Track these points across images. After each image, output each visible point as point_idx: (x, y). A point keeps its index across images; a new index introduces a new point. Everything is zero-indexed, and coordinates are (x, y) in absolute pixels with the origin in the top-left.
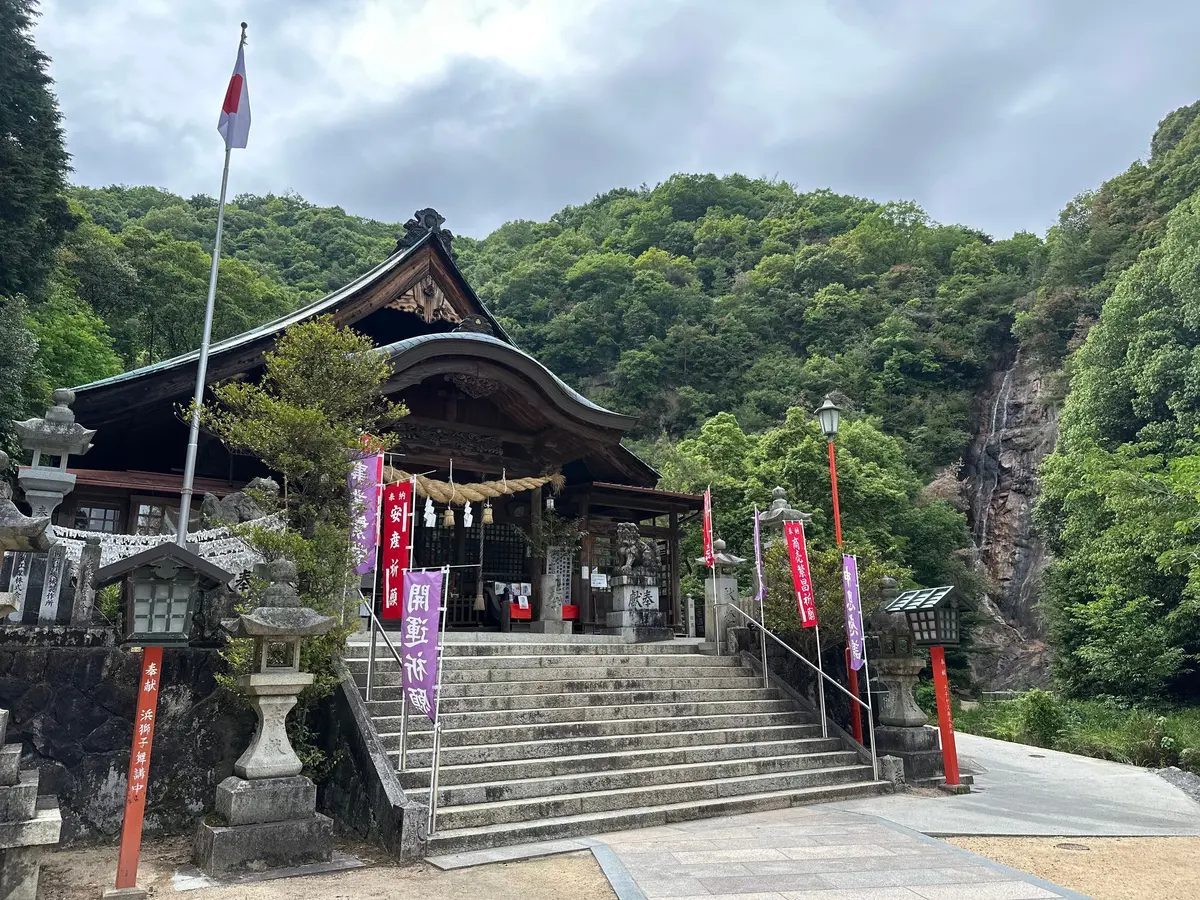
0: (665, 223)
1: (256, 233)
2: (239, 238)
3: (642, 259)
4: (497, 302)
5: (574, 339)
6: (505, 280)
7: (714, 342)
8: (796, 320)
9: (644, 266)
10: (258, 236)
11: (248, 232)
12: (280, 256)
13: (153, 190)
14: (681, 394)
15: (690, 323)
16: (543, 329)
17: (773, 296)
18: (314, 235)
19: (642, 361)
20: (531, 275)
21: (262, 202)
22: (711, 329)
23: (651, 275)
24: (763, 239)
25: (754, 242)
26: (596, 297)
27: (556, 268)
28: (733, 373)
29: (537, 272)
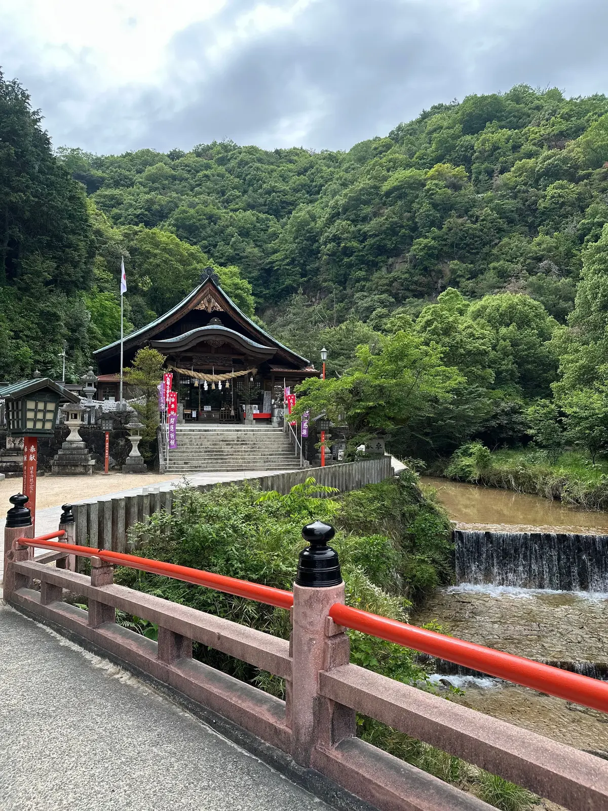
0: (456, 137)
1: (205, 174)
2: (197, 178)
3: (432, 172)
4: (340, 210)
5: (385, 233)
6: (346, 195)
7: (476, 229)
8: (532, 209)
9: (432, 178)
10: (206, 176)
11: (201, 174)
12: (219, 189)
13: (148, 151)
14: (451, 266)
15: (460, 217)
16: (366, 228)
17: (519, 191)
18: (239, 170)
19: (426, 246)
20: (361, 190)
21: (209, 148)
22: (474, 219)
23: (436, 185)
24: (522, 145)
25: (516, 148)
26: (399, 203)
27: (377, 184)
28: (486, 249)
29: (363, 188)
